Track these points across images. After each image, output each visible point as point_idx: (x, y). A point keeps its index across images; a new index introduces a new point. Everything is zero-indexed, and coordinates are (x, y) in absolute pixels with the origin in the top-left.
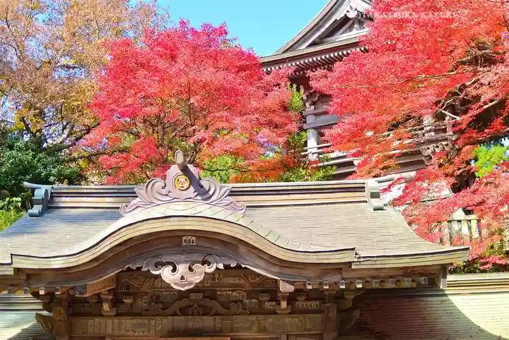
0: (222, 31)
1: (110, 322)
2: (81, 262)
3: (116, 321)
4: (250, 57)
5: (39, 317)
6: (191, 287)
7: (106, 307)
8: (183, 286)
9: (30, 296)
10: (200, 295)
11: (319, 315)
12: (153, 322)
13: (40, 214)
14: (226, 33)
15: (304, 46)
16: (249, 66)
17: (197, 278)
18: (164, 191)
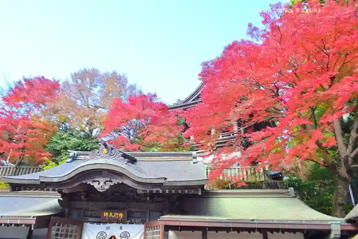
0: (155, 96)
1: (84, 203)
2: (64, 180)
3: (87, 203)
4: (164, 105)
5: (59, 200)
6: (104, 190)
7: (83, 197)
8: (102, 190)
9: (57, 192)
10: (118, 194)
11: (162, 203)
12: (100, 203)
13: (70, 162)
14: (156, 96)
15: (190, 101)
16: (164, 108)
17: (107, 187)
18: (98, 154)
